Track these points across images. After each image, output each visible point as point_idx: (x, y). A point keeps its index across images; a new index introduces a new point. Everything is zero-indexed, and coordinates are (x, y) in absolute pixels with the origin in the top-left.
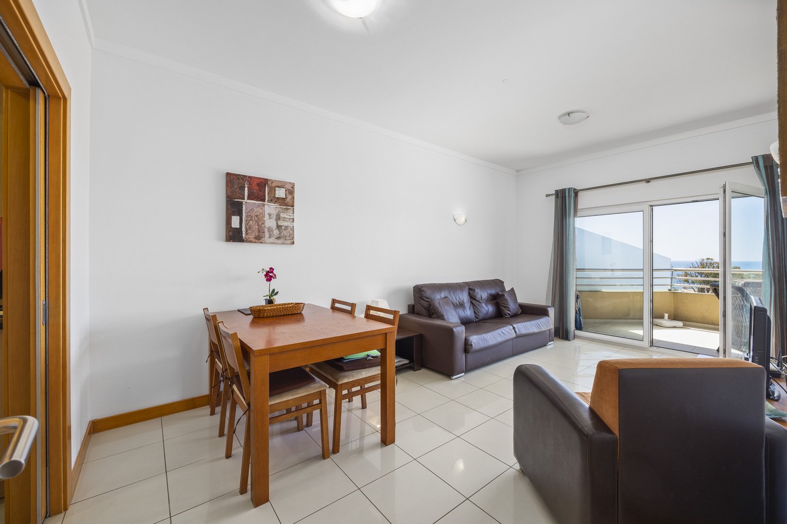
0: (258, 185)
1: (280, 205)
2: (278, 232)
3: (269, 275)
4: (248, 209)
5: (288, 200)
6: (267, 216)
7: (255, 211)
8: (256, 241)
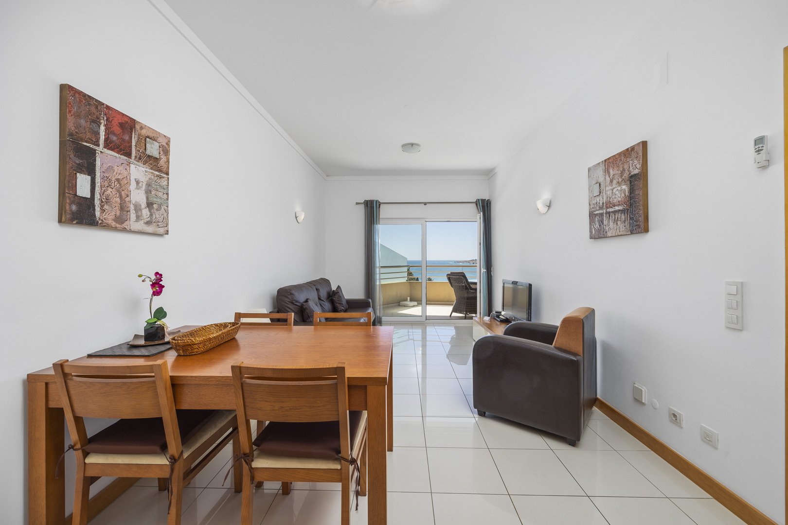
0: (122, 125)
1: (152, 169)
2: (149, 213)
3: (157, 286)
4: (105, 166)
5: (162, 162)
6: (133, 185)
7: (116, 171)
8: (118, 225)
